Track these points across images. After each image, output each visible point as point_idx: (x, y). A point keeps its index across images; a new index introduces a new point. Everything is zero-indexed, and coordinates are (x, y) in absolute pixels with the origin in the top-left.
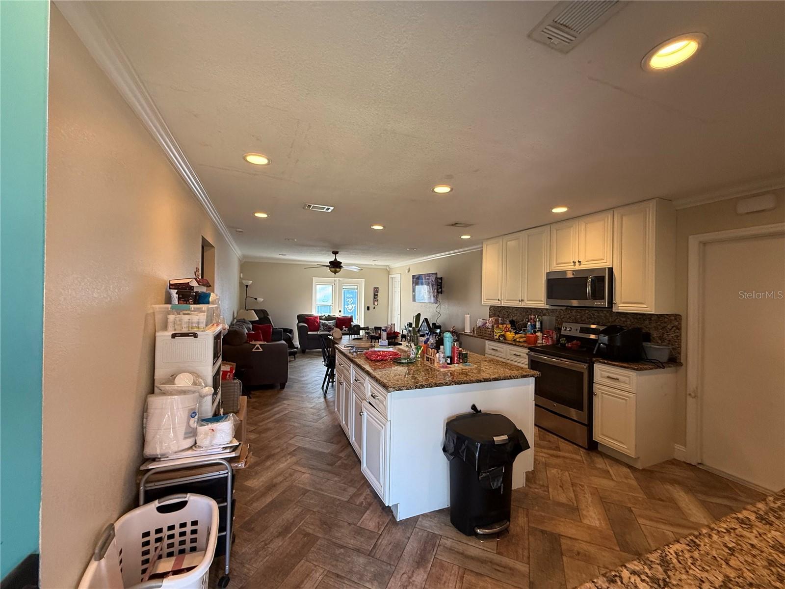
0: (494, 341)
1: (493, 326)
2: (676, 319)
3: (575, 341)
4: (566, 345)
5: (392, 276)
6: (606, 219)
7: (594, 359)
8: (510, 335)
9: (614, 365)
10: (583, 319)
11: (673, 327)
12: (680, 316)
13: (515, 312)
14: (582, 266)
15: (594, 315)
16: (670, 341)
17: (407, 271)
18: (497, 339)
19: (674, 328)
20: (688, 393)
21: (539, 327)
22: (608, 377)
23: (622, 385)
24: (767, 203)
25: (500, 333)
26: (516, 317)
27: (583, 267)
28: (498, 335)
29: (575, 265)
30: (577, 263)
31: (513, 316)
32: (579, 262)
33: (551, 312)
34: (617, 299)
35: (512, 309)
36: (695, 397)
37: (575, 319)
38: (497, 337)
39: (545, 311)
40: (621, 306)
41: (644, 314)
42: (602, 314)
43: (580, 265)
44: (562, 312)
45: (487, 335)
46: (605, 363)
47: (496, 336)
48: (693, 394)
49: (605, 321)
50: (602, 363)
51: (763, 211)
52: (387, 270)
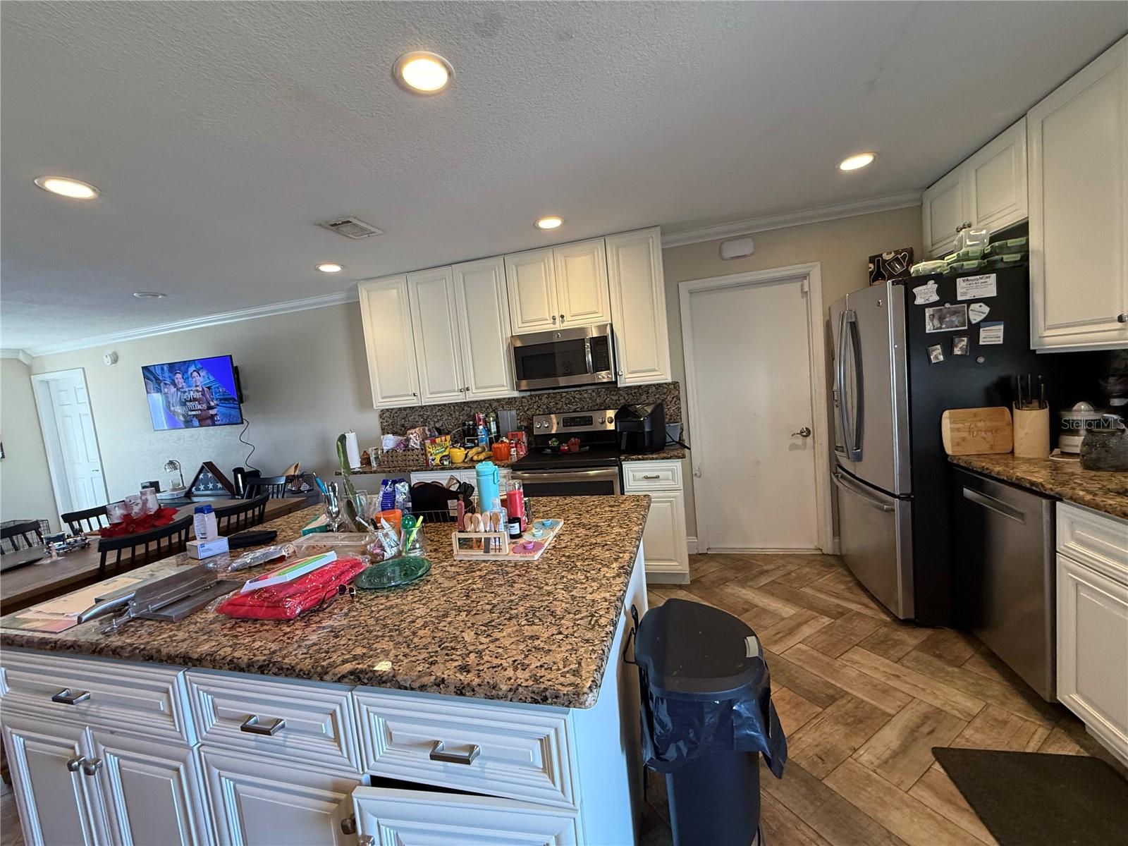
0: (432, 470)
1: (423, 445)
2: (675, 388)
3: (573, 439)
4: (562, 448)
5: (47, 376)
6: (596, 253)
7: (623, 457)
8: (459, 454)
9: (653, 459)
10: (559, 406)
11: (673, 398)
12: (678, 382)
13: (438, 414)
14: (565, 323)
15: (574, 398)
16: (671, 416)
17: (109, 360)
18: (437, 465)
19: (675, 399)
21: (495, 430)
22: (646, 478)
23: (663, 482)
24: (746, 248)
25: (442, 452)
26: (441, 423)
27: (568, 325)
28: (438, 457)
29: (554, 323)
30: (558, 320)
31: (435, 422)
32: (562, 317)
33: (507, 403)
34: (623, 368)
35: (432, 410)
37: (547, 408)
38: (437, 461)
39: (495, 405)
40: (629, 378)
41: (640, 386)
42: (586, 395)
43: (563, 322)
44: (524, 400)
45: (411, 463)
46: (639, 459)
47: (433, 460)
49: (590, 405)
50: (636, 460)
52: (19, 361)
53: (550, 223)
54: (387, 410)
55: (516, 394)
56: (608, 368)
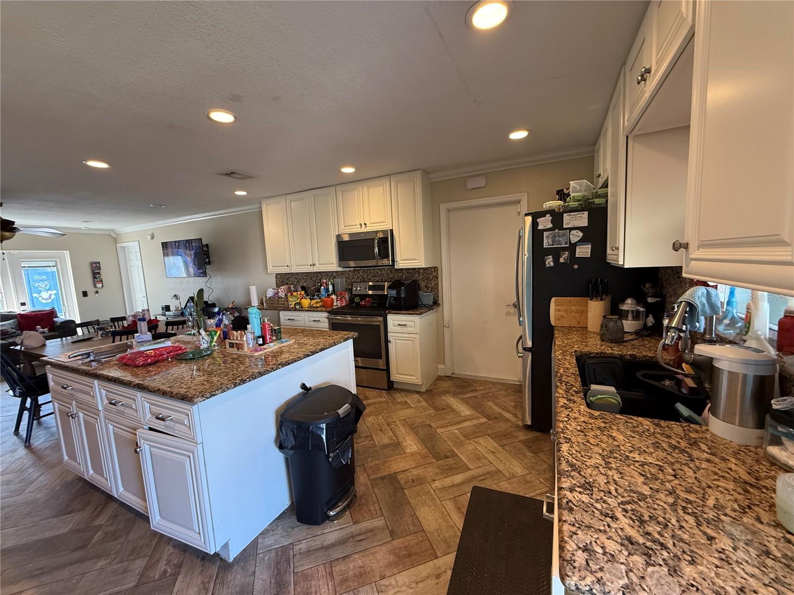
0: (290, 310)
1: (286, 295)
2: (435, 270)
3: (368, 298)
4: (361, 303)
5: (124, 245)
6: (385, 185)
7: (387, 312)
8: (306, 302)
9: (403, 314)
10: (369, 278)
11: (433, 277)
12: (437, 267)
13: (305, 278)
14: (367, 228)
15: (378, 273)
16: (432, 288)
17: (149, 237)
18: (293, 308)
19: (435, 278)
20: (444, 325)
21: (332, 290)
22: (399, 325)
23: (409, 329)
24: (481, 182)
25: (295, 301)
26: (306, 283)
27: (368, 229)
28: (293, 303)
29: (361, 228)
30: (363, 225)
31: (303, 283)
32: (365, 224)
33: (341, 274)
34: (398, 258)
35: (302, 275)
36: (448, 328)
37: (363, 278)
38: (293, 306)
39: (334, 274)
40: (401, 264)
41: (415, 269)
42: (384, 272)
43: (366, 227)
44: (350, 273)
45: (281, 305)
46: (396, 314)
47: (291, 305)
48: (447, 326)
49: (386, 278)
50: (394, 314)
51: (480, 188)
52: (110, 235)
53: (348, 170)
54: (279, 274)
55: (340, 269)
56: (388, 257)
